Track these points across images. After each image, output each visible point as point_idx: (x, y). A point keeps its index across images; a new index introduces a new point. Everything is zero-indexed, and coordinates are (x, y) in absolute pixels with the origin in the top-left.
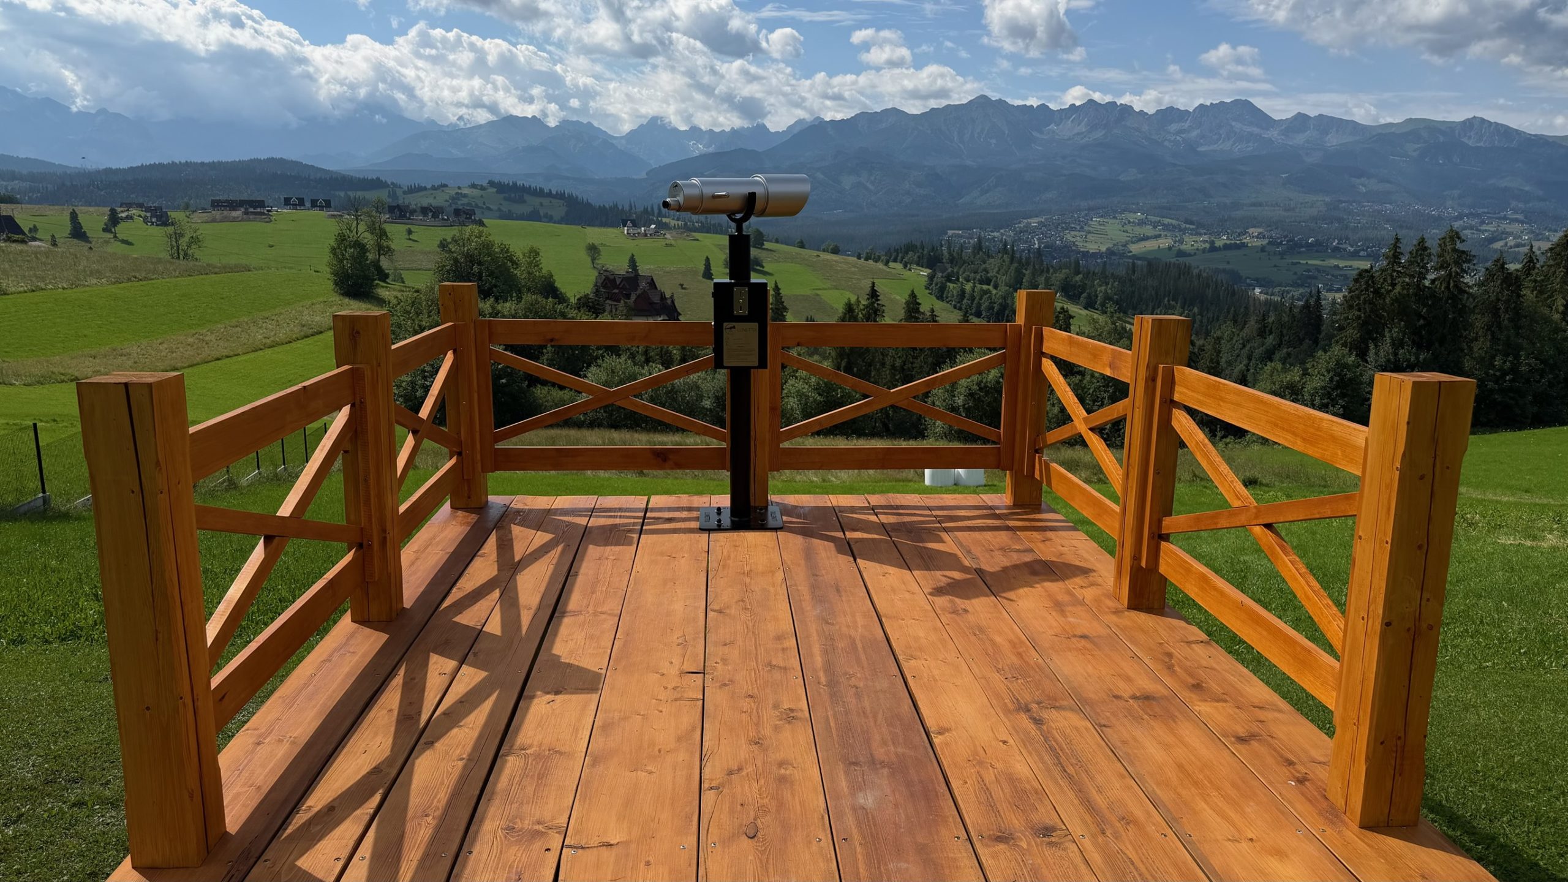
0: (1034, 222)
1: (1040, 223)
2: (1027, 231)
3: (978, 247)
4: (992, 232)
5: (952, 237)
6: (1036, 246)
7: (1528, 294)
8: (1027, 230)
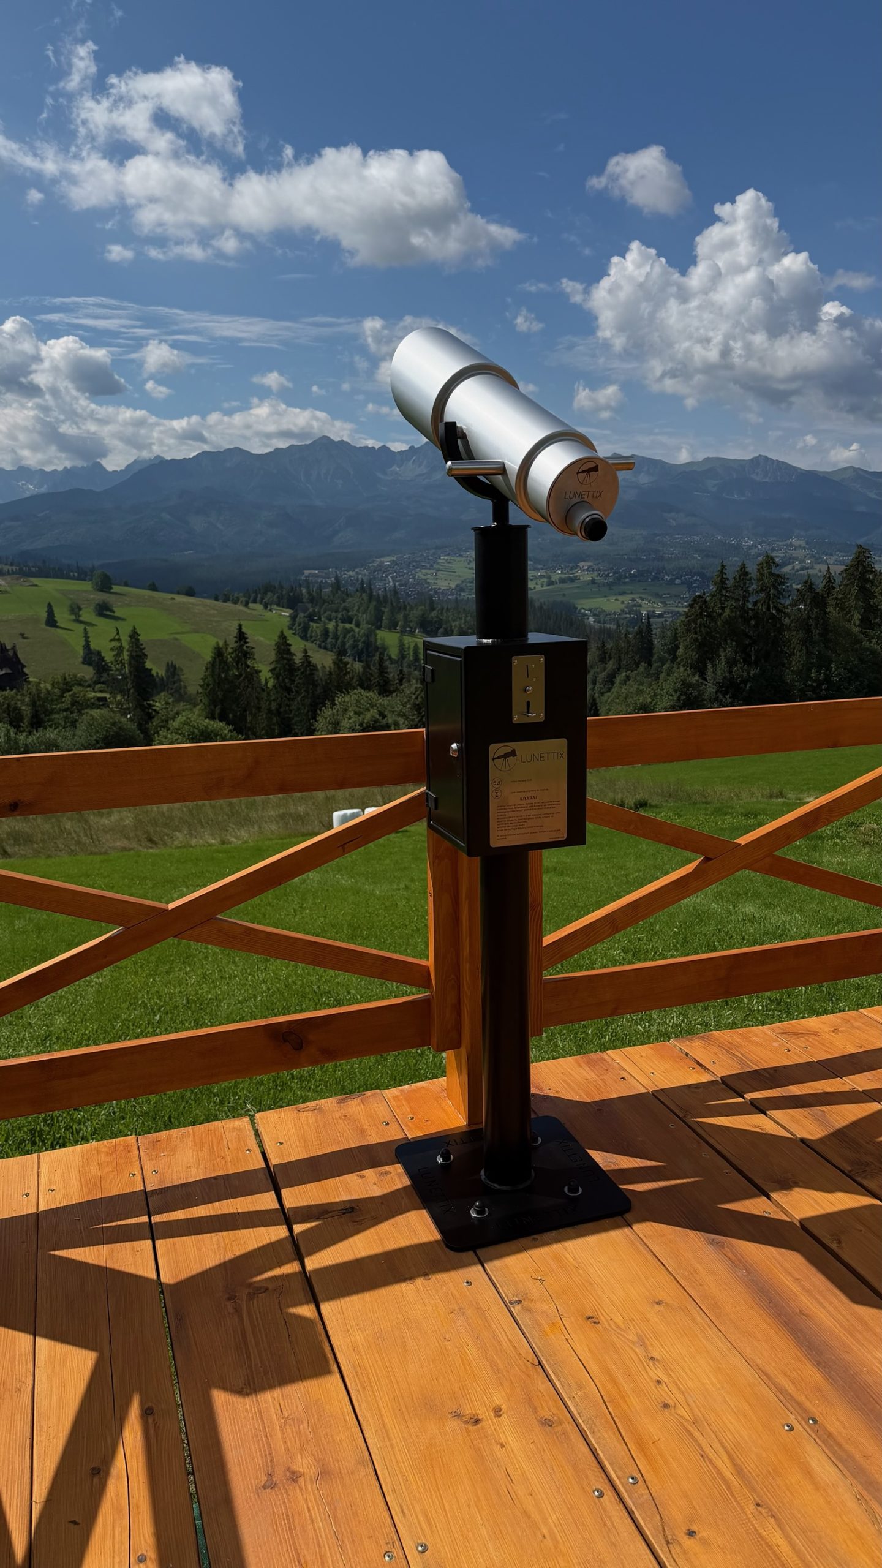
0: (387, 561)
1: (392, 562)
2: (380, 570)
3: (337, 586)
4: (348, 571)
5: (309, 577)
6: (391, 584)
7: (833, 612)
8: (380, 568)
